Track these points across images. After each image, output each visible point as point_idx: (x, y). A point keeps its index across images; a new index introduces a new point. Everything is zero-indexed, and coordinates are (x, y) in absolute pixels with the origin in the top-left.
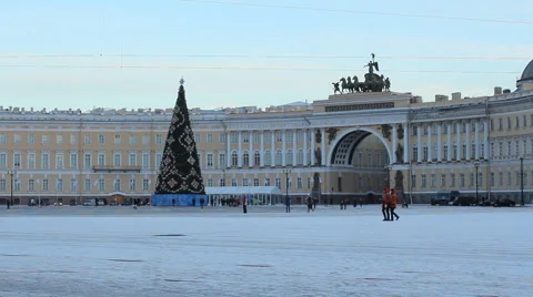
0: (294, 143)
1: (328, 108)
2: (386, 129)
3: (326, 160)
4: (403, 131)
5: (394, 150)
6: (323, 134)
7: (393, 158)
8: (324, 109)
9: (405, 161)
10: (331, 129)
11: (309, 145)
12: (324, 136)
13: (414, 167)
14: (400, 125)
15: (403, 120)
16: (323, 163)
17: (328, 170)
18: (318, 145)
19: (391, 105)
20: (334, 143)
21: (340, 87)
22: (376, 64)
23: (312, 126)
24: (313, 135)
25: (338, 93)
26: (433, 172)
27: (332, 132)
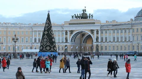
0: (57, 35)
1: (70, 24)
2: (92, 31)
3: (69, 41)
4: (98, 32)
5: (95, 38)
6: (68, 32)
7: (95, 40)
8: (68, 24)
9: (99, 41)
10: (71, 31)
11: (62, 36)
12: (69, 33)
13: (103, 43)
14: (97, 30)
15: (99, 28)
16: (68, 42)
17: (70, 44)
18: (66, 36)
19: (94, 23)
20: (72, 35)
21: (74, 17)
22: (85, 10)
23: (64, 30)
24: (64, 33)
25: (73, 19)
26: (110, 45)
27: (72, 32)
